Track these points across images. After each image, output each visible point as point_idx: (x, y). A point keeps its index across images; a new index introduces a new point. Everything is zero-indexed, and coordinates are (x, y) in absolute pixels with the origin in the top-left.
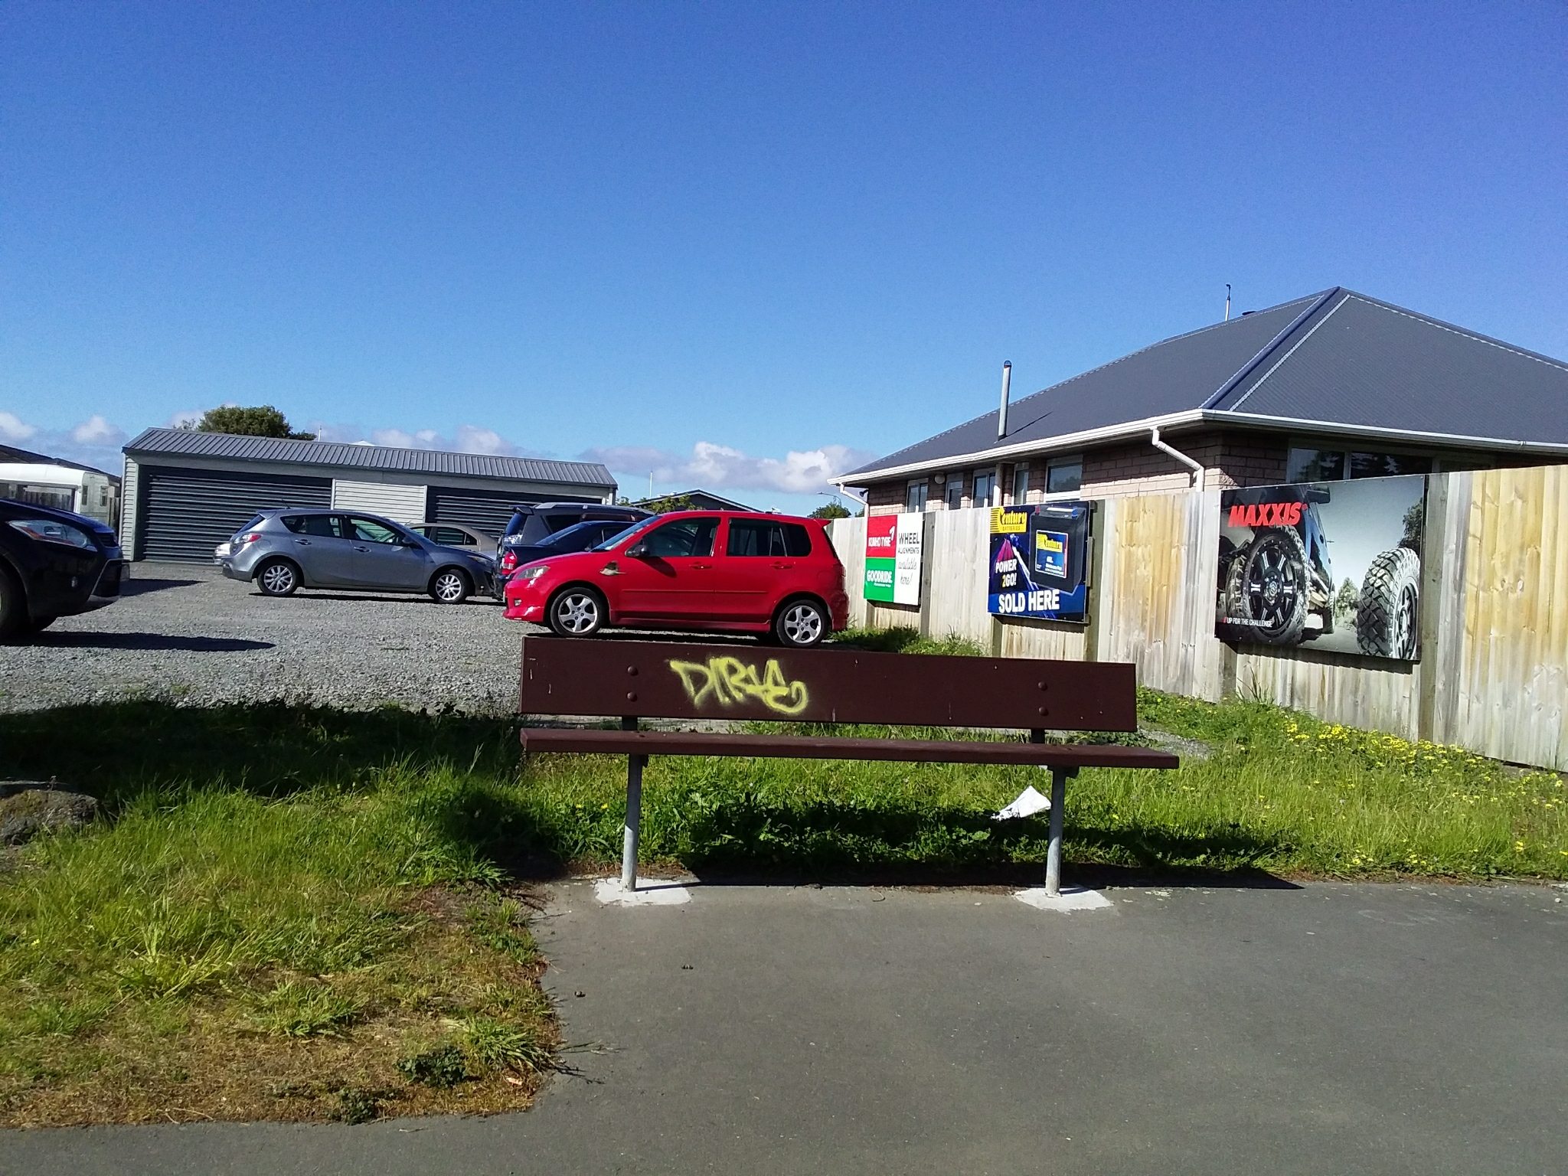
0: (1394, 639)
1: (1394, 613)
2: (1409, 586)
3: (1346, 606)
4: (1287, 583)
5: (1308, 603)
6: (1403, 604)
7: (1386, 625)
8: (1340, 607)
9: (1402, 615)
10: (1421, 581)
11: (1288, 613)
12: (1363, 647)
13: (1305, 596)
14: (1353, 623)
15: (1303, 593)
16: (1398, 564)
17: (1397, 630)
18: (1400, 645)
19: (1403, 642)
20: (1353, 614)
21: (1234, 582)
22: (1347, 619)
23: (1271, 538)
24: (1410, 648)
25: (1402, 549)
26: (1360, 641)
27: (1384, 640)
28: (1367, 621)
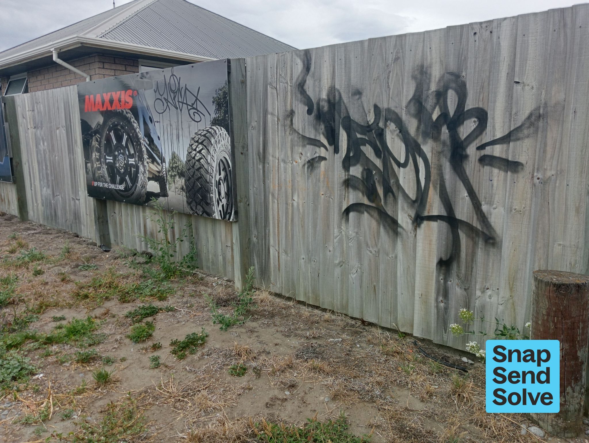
0: (215, 203)
1: (213, 182)
2: (224, 160)
3: (175, 175)
4: (131, 156)
5: (147, 172)
6: (220, 174)
7: (208, 191)
8: (171, 176)
9: (220, 184)
10: (233, 155)
11: (134, 179)
12: (192, 209)
13: (144, 166)
14: (182, 188)
15: (143, 164)
16: (213, 141)
17: (217, 197)
18: (220, 208)
19: (223, 205)
20: (181, 182)
21: (95, 155)
22: (177, 186)
23: (115, 120)
24: (229, 211)
25: (214, 127)
26: (189, 203)
27: (208, 204)
28: (193, 187)
